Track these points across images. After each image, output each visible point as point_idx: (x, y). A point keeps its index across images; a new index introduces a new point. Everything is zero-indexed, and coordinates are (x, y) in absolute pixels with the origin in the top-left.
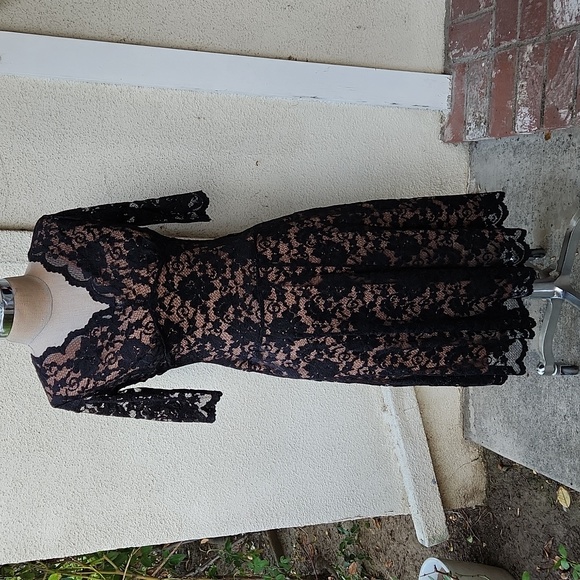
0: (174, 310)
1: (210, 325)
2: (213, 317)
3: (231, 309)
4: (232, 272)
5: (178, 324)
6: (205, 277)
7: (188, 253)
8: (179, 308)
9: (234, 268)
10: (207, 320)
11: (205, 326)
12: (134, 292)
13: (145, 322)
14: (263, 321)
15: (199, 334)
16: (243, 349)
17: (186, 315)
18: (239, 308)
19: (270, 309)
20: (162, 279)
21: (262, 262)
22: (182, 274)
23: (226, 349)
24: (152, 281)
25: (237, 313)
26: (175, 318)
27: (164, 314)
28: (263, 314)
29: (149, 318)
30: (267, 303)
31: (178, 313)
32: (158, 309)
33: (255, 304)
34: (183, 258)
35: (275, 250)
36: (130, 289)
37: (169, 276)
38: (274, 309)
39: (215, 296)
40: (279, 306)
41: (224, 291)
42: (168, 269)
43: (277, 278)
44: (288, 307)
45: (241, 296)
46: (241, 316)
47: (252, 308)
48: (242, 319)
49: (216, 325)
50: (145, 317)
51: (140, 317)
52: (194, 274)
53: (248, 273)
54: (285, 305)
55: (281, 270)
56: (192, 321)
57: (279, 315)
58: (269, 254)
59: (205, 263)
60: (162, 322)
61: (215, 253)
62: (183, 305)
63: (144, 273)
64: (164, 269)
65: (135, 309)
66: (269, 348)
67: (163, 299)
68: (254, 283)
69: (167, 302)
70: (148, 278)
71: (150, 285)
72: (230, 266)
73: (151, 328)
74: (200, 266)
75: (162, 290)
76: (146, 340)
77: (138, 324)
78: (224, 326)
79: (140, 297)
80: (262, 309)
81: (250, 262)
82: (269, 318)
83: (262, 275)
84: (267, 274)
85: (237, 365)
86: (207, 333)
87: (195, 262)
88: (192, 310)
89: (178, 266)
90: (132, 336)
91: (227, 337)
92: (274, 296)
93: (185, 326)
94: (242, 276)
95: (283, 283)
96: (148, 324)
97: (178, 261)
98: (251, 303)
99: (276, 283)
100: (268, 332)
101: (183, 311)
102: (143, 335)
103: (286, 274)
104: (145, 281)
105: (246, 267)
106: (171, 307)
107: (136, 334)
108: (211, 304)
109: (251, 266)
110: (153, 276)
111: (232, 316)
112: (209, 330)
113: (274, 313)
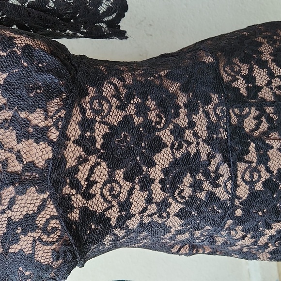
0: (96, 189)
1: (153, 208)
2: (158, 194)
3: (188, 180)
4: (189, 116)
5: (102, 214)
6: (147, 124)
7: (115, 81)
8: (105, 184)
9: (192, 108)
10: (149, 201)
11: (145, 210)
12: (19, 157)
13: (41, 220)
14: (234, 196)
15: (133, 224)
16: (192, 235)
17: (115, 197)
18: (200, 176)
19: (247, 177)
20: (74, 131)
21: (234, 99)
22: (109, 119)
23: (168, 235)
24: (54, 135)
25: (197, 186)
26: (97, 205)
27: (78, 200)
28: (236, 186)
29: (51, 210)
30: (241, 166)
31: (102, 195)
32: (67, 190)
33: (224, 169)
34: (108, 90)
35: (250, 78)
36: (10, 150)
37: (87, 125)
38: (252, 176)
39: (164, 158)
40: (259, 172)
41: (178, 149)
42: (83, 111)
43: (258, 126)
44: (271, 172)
45: (204, 157)
46: (201, 190)
47: (218, 176)
48: (202, 196)
49: (163, 206)
50: (42, 208)
51: (32, 209)
52: (127, 120)
53: (214, 118)
54: (268, 170)
55: (263, 112)
56: (125, 206)
57: (259, 187)
58: (241, 84)
59: (145, 99)
60: (75, 215)
61: (157, 82)
62: (111, 180)
63: (37, 118)
64: (76, 111)
65: (22, 192)
66: (233, 233)
67: (75, 170)
68: (224, 135)
69: (82, 176)
70: (47, 128)
71: (51, 143)
72: (186, 106)
73: (54, 229)
74: (137, 106)
75: (73, 153)
76: (44, 255)
77: (28, 223)
78: (175, 207)
79: (30, 166)
80: (233, 178)
81: (215, 98)
82: (243, 191)
83: (234, 120)
84: (242, 118)
85: (175, 250)
86: (147, 220)
87: (129, 97)
88: (126, 186)
89: (101, 105)
90: (15, 248)
91: (175, 223)
92: (252, 155)
93: (113, 214)
94: (205, 122)
95: (266, 134)
96: (48, 221)
97: (100, 96)
98: (218, 168)
99: (256, 134)
100: (239, 213)
101: (112, 189)
102: (39, 246)
103: (270, 120)
104: (40, 135)
105: (209, 108)
106: (91, 184)
107: (24, 244)
108: (156, 173)
109: (217, 105)
110: (56, 125)
111: (188, 192)
112: (151, 216)
113: (251, 183)
